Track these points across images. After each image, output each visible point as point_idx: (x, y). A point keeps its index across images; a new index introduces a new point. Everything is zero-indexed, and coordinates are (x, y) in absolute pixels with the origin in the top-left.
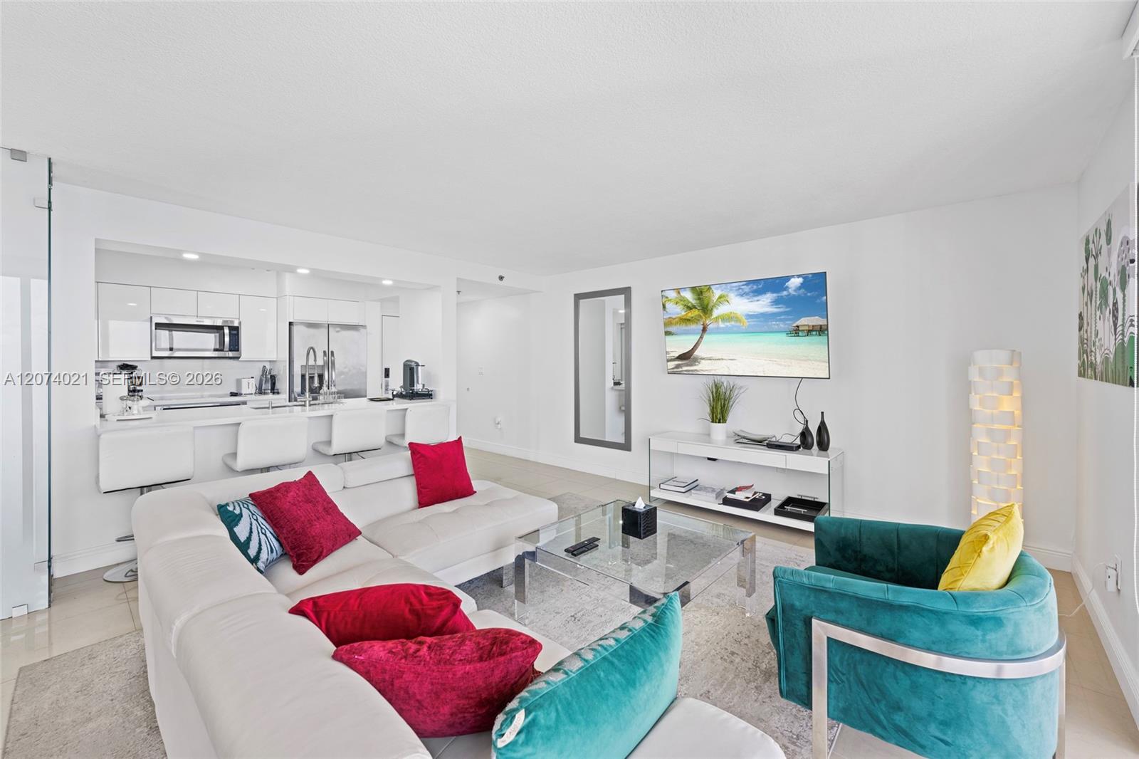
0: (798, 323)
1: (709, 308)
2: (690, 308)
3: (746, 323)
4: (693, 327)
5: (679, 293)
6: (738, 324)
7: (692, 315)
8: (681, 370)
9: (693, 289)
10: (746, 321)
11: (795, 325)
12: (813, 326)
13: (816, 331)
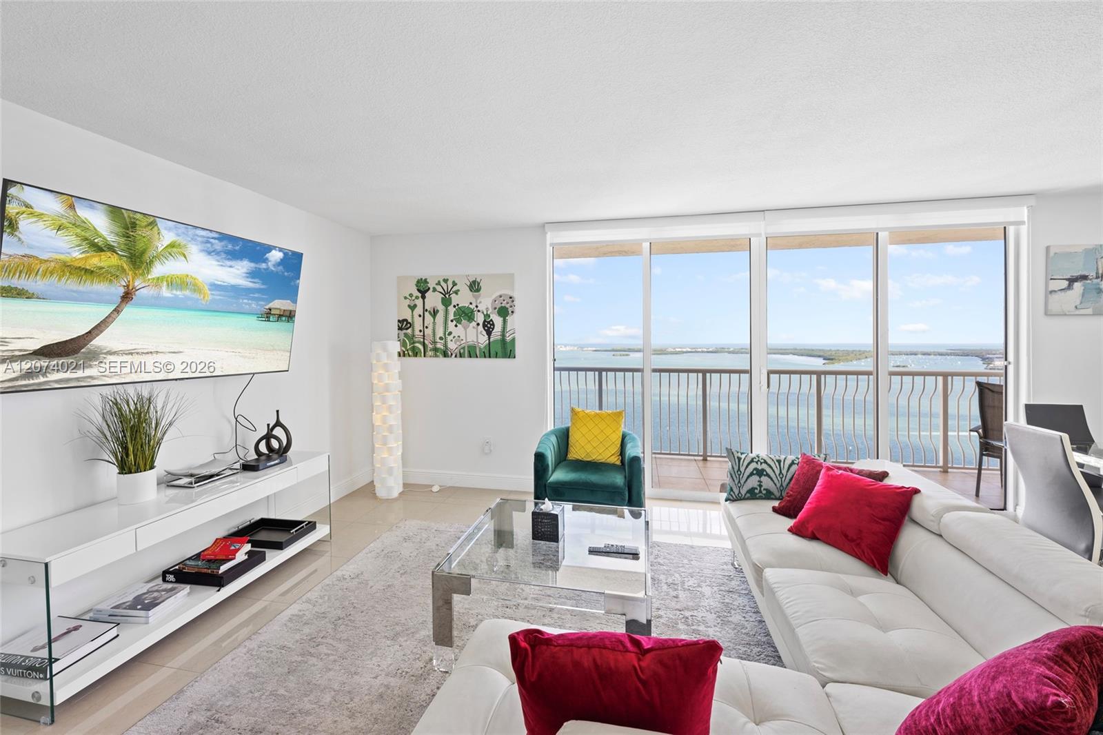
0: (271, 305)
1: (147, 257)
2: (99, 249)
3: (209, 295)
4: (100, 287)
5: (72, 207)
6: (196, 296)
7: (102, 264)
8: (42, 379)
9: (115, 212)
10: (209, 292)
11: (267, 307)
12: (284, 310)
13: (286, 316)
